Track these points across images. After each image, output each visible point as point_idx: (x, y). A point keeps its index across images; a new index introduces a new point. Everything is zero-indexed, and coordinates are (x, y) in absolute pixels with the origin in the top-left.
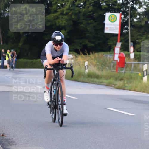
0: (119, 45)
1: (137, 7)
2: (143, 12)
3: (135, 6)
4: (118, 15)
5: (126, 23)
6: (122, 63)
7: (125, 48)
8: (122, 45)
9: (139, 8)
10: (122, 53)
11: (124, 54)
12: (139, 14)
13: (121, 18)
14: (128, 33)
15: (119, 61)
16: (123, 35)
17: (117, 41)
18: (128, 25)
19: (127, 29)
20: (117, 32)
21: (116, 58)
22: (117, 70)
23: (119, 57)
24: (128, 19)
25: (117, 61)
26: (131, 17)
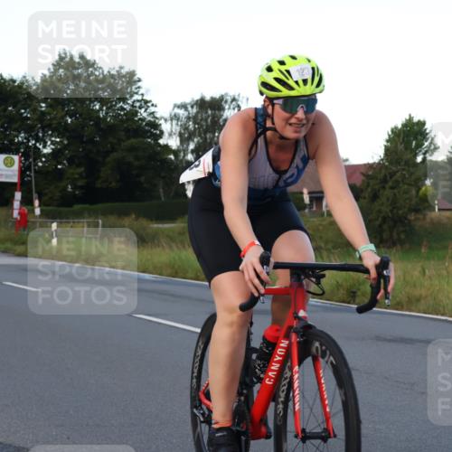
0: (18, 195)
1: (41, 147)
2: (49, 154)
3: (38, 145)
4: (16, 158)
5: (28, 168)
6: (24, 222)
7: (27, 201)
8: (22, 197)
9: (44, 147)
10: (24, 208)
11: (25, 210)
12: (44, 155)
13: (20, 161)
14: (30, 181)
15: (19, 218)
16: (23, 184)
17: (16, 190)
18: (30, 171)
19: (30, 176)
20: (15, 179)
21: (16, 214)
22: (17, 230)
23: (19, 213)
24: (30, 163)
25: (16, 219)
26: (34, 160)
